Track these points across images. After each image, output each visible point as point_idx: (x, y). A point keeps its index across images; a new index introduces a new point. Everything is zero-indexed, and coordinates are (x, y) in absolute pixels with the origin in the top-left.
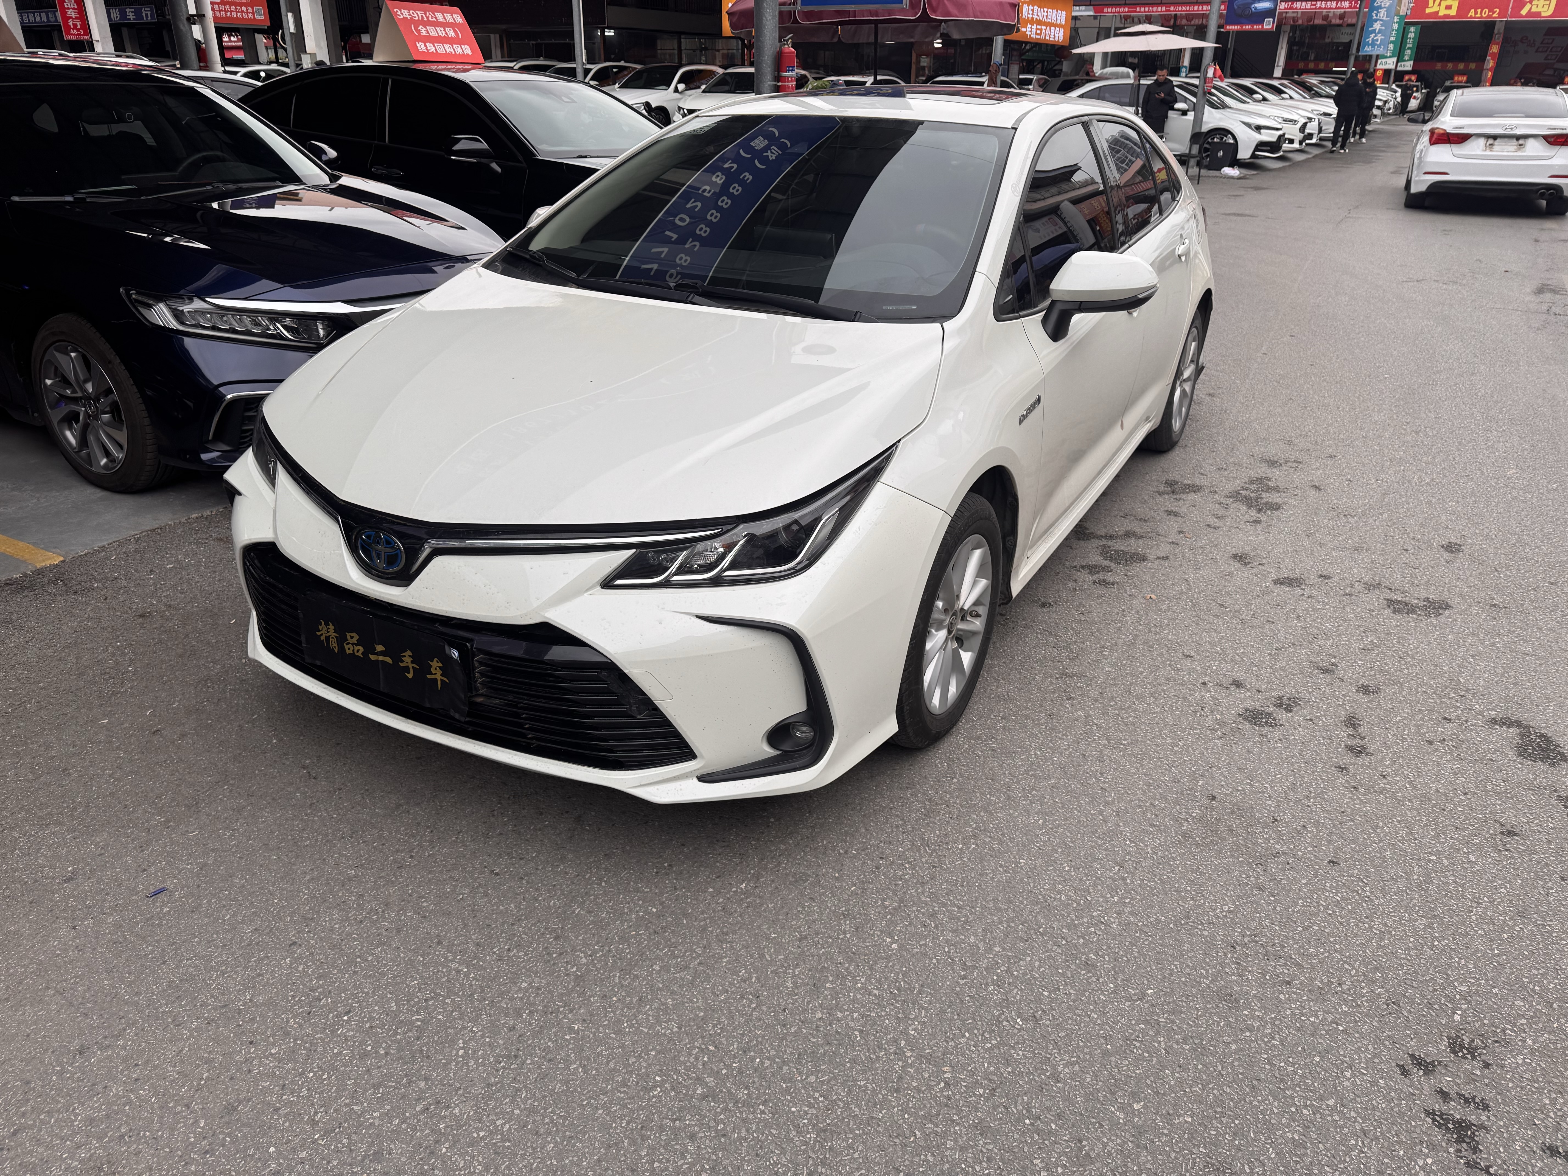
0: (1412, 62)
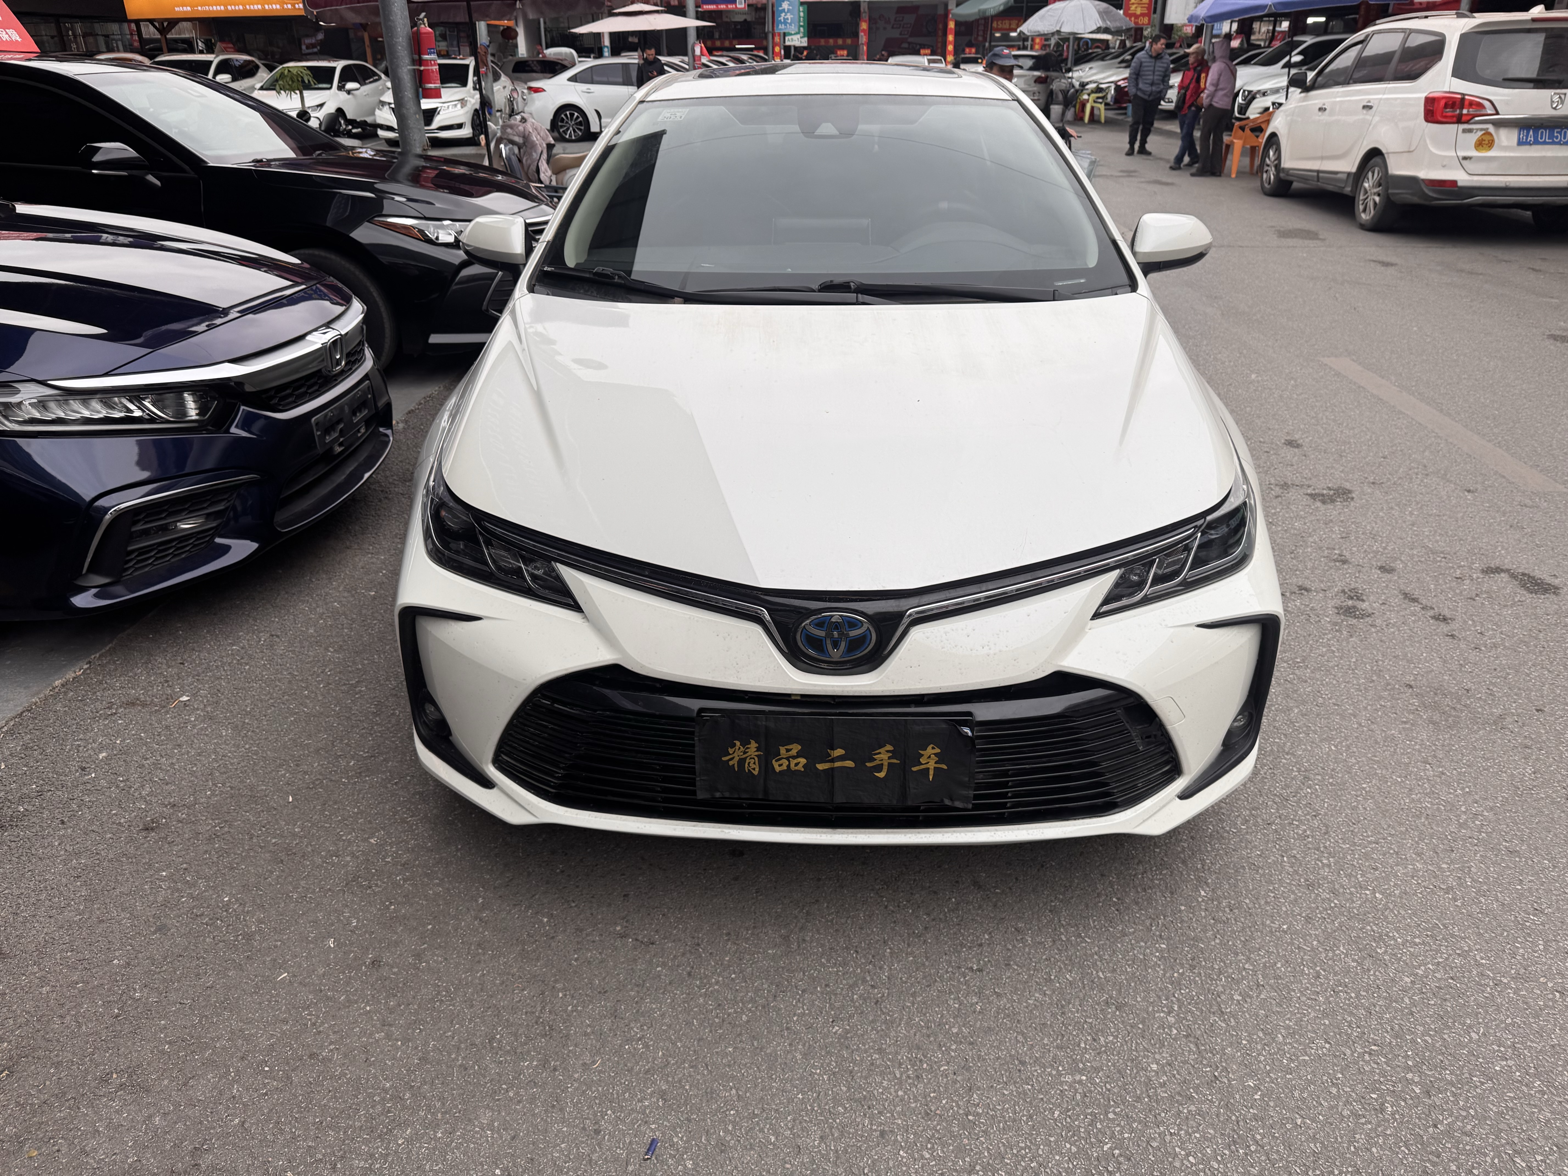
0: (806, 39)
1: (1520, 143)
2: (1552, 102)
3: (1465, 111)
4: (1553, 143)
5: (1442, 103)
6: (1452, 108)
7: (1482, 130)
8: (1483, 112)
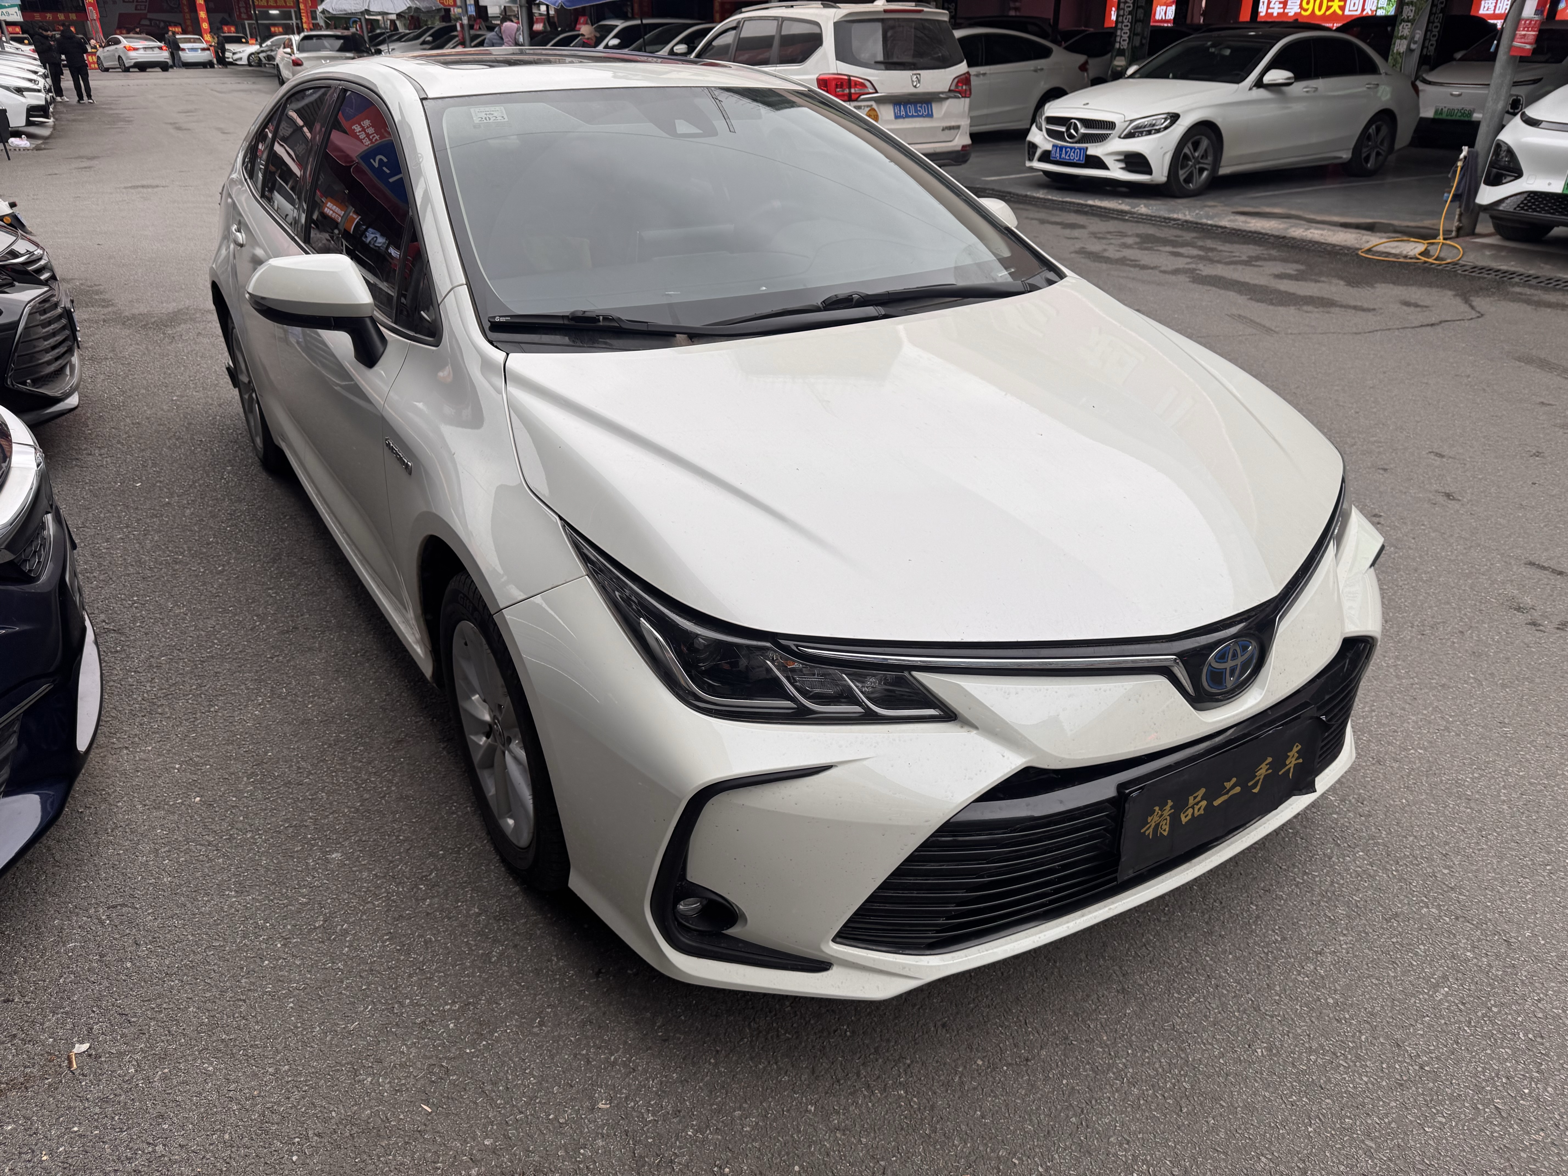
1: (897, 117)
2: (913, 81)
3: (853, 91)
4: (918, 116)
5: (834, 83)
6: (841, 88)
7: (868, 106)
8: (866, 91)
